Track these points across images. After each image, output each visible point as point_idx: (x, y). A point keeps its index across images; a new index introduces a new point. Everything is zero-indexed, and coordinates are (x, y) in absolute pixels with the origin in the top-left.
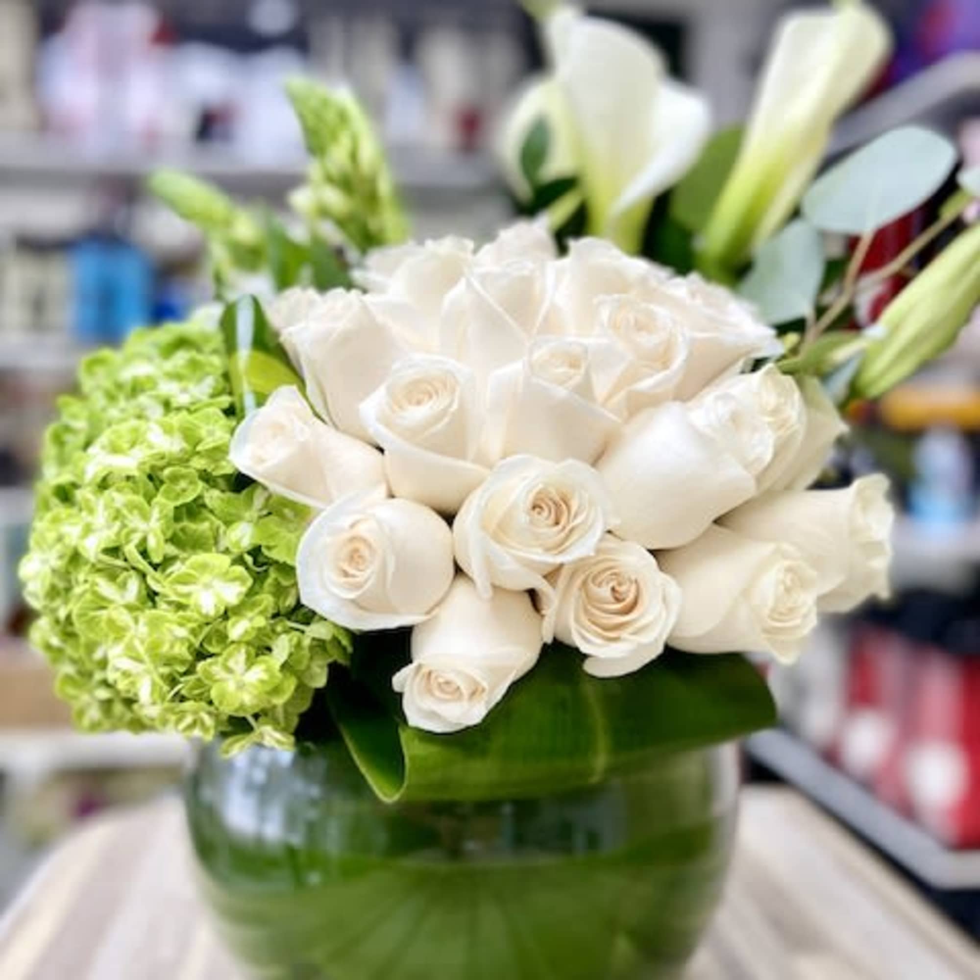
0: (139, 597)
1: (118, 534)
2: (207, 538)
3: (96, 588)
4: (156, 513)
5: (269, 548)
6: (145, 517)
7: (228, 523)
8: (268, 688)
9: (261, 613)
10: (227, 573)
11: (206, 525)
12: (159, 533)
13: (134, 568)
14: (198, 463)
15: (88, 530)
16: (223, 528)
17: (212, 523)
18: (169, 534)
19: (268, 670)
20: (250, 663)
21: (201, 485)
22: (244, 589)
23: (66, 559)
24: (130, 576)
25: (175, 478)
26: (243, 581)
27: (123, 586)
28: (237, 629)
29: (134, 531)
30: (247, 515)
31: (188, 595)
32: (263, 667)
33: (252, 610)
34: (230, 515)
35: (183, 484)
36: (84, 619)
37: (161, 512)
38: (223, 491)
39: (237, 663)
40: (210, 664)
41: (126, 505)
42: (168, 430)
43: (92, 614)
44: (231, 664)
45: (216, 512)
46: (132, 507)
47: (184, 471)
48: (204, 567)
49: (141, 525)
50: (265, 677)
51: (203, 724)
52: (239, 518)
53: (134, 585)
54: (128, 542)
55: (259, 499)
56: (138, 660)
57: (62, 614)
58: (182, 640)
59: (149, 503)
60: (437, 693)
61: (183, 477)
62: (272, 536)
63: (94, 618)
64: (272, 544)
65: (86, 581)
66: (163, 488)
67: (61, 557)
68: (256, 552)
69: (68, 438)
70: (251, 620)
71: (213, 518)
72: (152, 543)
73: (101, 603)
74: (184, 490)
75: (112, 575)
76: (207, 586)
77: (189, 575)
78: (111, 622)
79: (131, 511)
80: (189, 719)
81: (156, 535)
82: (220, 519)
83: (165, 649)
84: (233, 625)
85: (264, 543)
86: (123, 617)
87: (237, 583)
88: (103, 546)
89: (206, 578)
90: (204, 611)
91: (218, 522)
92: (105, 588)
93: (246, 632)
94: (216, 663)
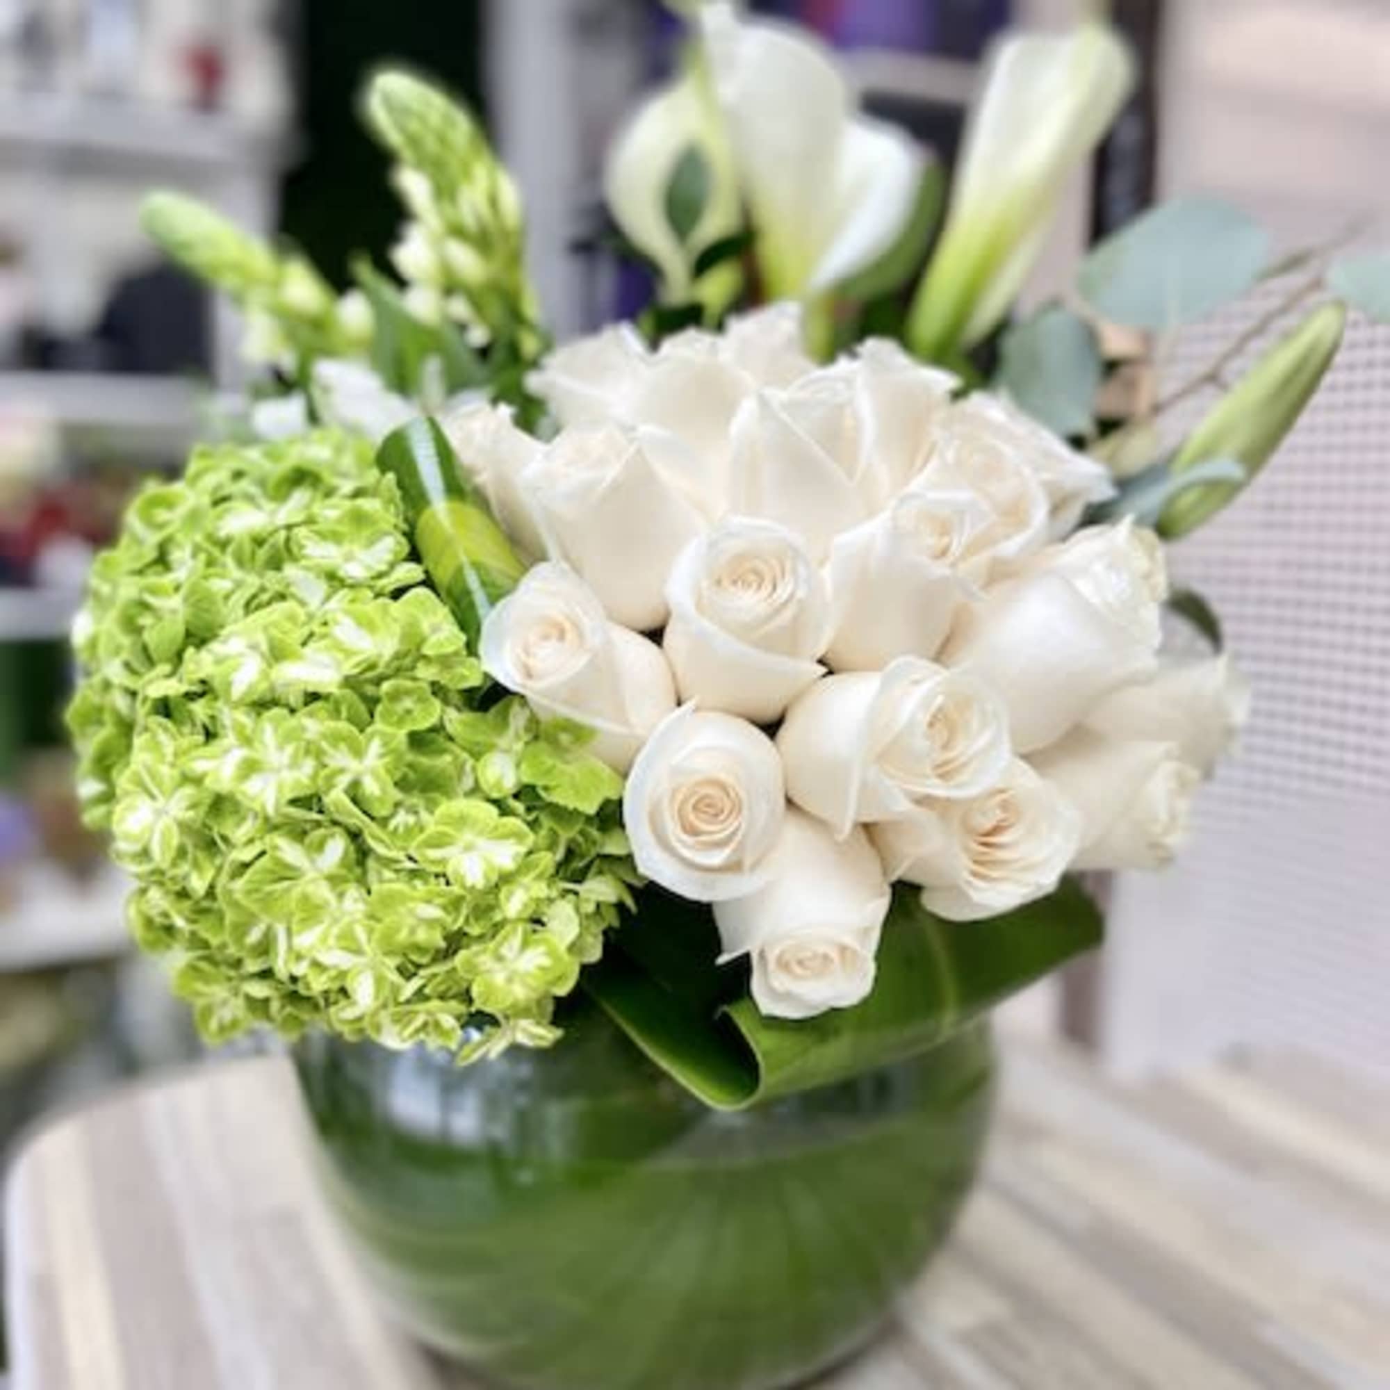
0: (344, 863)
1: (314, 777)
2: (451, 778)
3: (279, 854)
4: (375, 747)
5: (546, 788)
6: (358, 753)
7: (477, 756)
8: (550, 977)
9: (539, 877)
10: (496, 828)
11: (448, 758)
12: (382, 772)
13: (335, 823)
14: (426, 673)
15: (250, 768)
16: (470, 762)
17: (456, 757)
18: (398, 775)
19: (551, 953)
20: (525, 944)
21: (437, 704)
22: (523, 849)
23: (203, 810)
24: (332, 835)
25: (395, 696)
26: (519, 836)
27: (320, 846)
28: (514, 904)
29: (342, 771)
30: (503, 742)
31: (442, 861)
32: (542, 949)
33: (526, 874)
34: (478, 744)
35: (408, 703)
36: (256, 896)
37: (385, 744)
38: (459, 709)
39: (511, 948)
40: (477, 954)
41: (324, 736)
42: (367, 625)
43: (268, 888)
44: (504, 951)
45: (458, 740)
46: (335, 739)
47: (409, 684)
48: (461, 821)
49: (354, 766)
50: (546, 962)
51: (437, 1025)
52: (491, 747)
53: (337, 846)
54: (330, 786)
55: (518, 718)
56: (358, 952)
57: (198, 885)
58: (431, 923)
59: (362, 731)
60: (798, 970)
61: (408, 692)
62: (549, 772)
63: (270, 894)
64: (552, 784)
65: (251, 841)
66: (379, 708)
67: (193, 806)
68: (526, 793)
69: (146, 620)
70: (527, 889)
71: (458, 750)
72: (371, 787)
73: (286, 873)
74: (409, 712)
75: (299, 834)
76: (468, 848)
77: (445, 834)
78: (305, 898)
79: (335, 746)
80: (419, 1022)
81: (377, 777)
82: (464, 749)
83: (403, 936)
84: (508, 899)
85: (540, 783)
86: (324, 892)
87: (512, 841)
88: (290, 795)
89: (467, 836)
90: (469, 883)
91: (465, 755)
92: (290, 852)
93: (526, 906)
94: (484, 951)
